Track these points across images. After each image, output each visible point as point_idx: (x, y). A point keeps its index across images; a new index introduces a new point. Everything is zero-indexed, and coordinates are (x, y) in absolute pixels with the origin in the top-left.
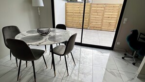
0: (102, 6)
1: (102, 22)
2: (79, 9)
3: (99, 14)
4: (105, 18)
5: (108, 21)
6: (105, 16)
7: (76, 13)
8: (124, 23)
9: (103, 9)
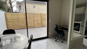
0: (32, 14)
1: (34, 23)
2: (17, 17)
3: (31, 19)
4: (35, 21)
5: (37, 22)
6: (35, 20)
7: (15, 19)
8: (50, 22)
9: (33, 16)
